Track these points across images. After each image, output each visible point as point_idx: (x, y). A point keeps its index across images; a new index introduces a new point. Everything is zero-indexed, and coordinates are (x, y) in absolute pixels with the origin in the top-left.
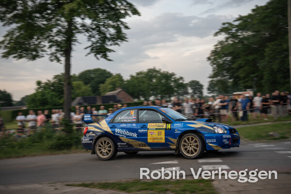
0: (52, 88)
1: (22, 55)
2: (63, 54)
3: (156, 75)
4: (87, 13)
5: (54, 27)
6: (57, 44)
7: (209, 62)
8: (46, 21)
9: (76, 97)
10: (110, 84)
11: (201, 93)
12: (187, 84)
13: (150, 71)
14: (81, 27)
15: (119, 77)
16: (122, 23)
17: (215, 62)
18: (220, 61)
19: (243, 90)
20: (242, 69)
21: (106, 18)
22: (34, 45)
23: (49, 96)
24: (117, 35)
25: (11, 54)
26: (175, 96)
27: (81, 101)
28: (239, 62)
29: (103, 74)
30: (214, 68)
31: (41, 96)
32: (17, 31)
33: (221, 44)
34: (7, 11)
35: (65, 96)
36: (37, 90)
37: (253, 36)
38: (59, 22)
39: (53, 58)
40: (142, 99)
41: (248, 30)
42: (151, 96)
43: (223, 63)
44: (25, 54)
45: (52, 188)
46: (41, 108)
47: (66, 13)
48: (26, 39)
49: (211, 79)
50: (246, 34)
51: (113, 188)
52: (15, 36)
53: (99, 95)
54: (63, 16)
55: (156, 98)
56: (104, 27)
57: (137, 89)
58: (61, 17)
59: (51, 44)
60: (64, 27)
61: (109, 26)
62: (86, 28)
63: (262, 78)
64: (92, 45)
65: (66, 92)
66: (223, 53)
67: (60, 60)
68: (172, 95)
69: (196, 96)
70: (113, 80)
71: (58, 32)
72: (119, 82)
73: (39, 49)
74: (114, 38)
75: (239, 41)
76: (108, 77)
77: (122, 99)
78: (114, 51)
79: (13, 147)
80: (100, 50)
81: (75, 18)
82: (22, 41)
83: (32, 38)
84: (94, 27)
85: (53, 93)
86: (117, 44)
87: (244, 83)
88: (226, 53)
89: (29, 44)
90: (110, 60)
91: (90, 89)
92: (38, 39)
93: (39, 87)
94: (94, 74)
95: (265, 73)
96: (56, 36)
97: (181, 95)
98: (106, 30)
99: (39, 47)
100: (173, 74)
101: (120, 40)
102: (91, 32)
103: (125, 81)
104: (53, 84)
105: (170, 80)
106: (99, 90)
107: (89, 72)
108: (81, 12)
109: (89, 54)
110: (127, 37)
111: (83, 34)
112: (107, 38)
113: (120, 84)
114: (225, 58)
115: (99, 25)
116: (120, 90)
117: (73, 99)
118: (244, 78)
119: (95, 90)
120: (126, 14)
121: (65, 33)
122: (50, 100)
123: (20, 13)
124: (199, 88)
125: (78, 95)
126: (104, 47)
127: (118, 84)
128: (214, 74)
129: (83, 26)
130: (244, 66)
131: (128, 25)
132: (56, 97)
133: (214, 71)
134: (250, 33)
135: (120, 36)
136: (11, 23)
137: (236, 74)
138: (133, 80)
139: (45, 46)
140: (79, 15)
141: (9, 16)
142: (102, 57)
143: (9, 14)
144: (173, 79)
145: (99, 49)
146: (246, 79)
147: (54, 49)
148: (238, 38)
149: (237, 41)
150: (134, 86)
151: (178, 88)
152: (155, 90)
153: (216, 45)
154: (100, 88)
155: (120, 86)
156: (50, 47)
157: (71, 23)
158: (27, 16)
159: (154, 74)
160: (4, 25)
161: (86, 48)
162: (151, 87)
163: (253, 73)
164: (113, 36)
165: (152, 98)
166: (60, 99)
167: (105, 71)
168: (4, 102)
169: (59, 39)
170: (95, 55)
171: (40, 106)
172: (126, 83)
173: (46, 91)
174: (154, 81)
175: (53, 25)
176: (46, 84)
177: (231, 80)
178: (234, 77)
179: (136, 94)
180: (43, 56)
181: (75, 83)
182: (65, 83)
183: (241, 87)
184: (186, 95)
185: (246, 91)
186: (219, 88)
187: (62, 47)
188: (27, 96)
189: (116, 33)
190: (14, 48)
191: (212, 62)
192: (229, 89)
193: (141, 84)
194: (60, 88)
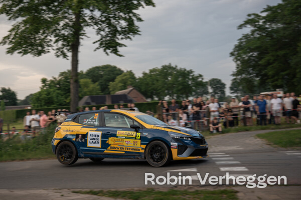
0: (58, 86)
1: (27, 50)
2: (70, 49)
3: (172, 72)
4: (96, 4)
5: (62, 20)
6: (64, 38)
7: (232, 58)
8: (52, 13)
9: (83, 96)
10: (120, 82)
11: (223, 93)
12: (207, 82)
13: (164, 67)
14: (90, 19)
15: (131, 73)
16: (135, 15)
17: (239, 58)
18: (245, 57)
19: (272, 89)
20: (271, 66)
21: (117, 9)
22: (40, 39)
23: (54, 95)
24: (129, 29)
25: (17, 50)
26: (192, 96)
27: (89, 101)
28: (267, 57)
29: (112, 71)
30: (238, 65)
31: (46, 94)
32: (23, 25)
33: (247, 38)
34: (13, 4)
35: (72, 95)
36: (42, 89)
37: (284, 29)
38: (66, 15)
39: (59, 53)
40: (156, 99)
41: (278, 22)
42: (166, 96)
43: (249, 59)
44: (30, 49)
45: (58, 195)
46: (46, 107)
47: (74, 4)
48: (31, 34)
49: (234, 77)
50: (274, 26)
51: (123, 197)
52: (20, 31)
53: (109, 94)
54: (70, 7)
55: (171, 98)
56: (115, 19)
57: (150, 88)
58: (68, 9)
59: (57, 38)
60: (72, 19)
61: (120, 18)
62: (94, 21)
63: (294, 76)
64: (101, 39)
65: (72, 90)
66: (249, 48)
67: (67, 56)
68: (190, 95)
69: (217, 96)
70: (124, 78)
71: (65, 25)
72: (130, 79)
73: (45, 44)
74: (125, 31)
75: (267, 34)
76: (118, 75)
77: (134, 99)
78: (126, 46)
79: (18, 149)
80: (110, 45)
81: (84, 9)
82: (27, 36)
83: (38, 32)
84: (104, 19)
85: (59, 91)
86: (129, 37)
87: (273, 82)
88: (252, 48)
89: (35, 38)
90: (120, 56)
91: (99, 87)
92: (44, 33)
93: (43, 84)
94: (103, 71)
95: (298, 71)
96: (63, 29)
97: (199, 95)
98: (117, 22)
99: (45, 42)
100: (191, 72)
101: (131, 34)
102: (101, 25)
103: (137, 79)
104: (59, 82)
105: (188, 78)
106: (109, 89)
107: (97, 68)
108: (90, 3)
109: (98, 48)
110: (139, 30)
111: (92, 27)
112: (118, 31)
113: (131, 82)
114: (251, 53)
115: (109, 17)
116: (131, 88)
117: (80, 98)
118: (273, 76)
119: (104, 88)
120: (139, 4)
121: (72, 27)
122: (55, 99)
123: (26, 6)
124: (221, 88)
125: (85, 94)
126: (115, 41)
127: (129, 83)
128: (238, 71)
129: (92, 18)
130: (274, 63)
131: (140, 17)
132: (62, 95)
133: (238, 68)
134: (280, 25)
135: (132, 30)
136: (17, 17)
137: (263, 72)
138: (146, 77)
139: (51, 40)
140: (88, 7)
141: (15, 9)
142: (111, 52)
143: (16, 7)
144: (191, 77)
145: (109, 43)
146: (276, 78)
147: (60, 43)
148: (267, 31)
149: (264, 35)
150: (147, 84)
151: (196, 87)
152: (170, 89)
153: (241, 39)
154: (109, 87)
155: (132, 84)
156: (57, 41)
157: (79, 15)
158: (34, 9)
159: (169, 71)
160: (10, 19)
161: (94, 43)
162: (166, 86)
163: (283, 71)
164: (123, 30)
165: (167, 98)
166: (66, 98)
167: (115, 67)
168: (8, 101)
169: (66, 33)
170: (105, 50)
171: (45, 105)
172: (137, 81)
173: (52, 90)
174: (170, 79)
175: (60, 18)
176: (52, 81)
177: (258, 79)
178: (261, 75)
179: (149, 94)
180: (49, 52)
181: (82, 81)
182: (72, 81)
183: (269, 87)
184: (205, 95)
185: (275, 91)
186: (243, 88)
187: (68, 42)
188: (31, 95)
189: (128, 25)
190: (20, 42)
191: (236, 58)
192: (255, 89)
193: (155, 82)
194: (66, 86)
